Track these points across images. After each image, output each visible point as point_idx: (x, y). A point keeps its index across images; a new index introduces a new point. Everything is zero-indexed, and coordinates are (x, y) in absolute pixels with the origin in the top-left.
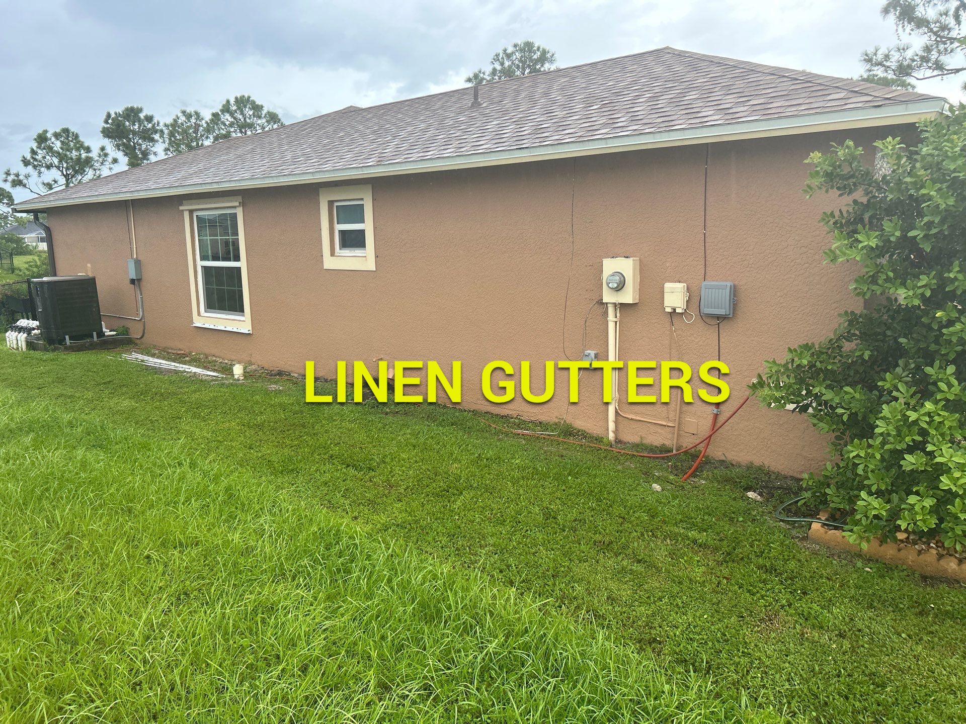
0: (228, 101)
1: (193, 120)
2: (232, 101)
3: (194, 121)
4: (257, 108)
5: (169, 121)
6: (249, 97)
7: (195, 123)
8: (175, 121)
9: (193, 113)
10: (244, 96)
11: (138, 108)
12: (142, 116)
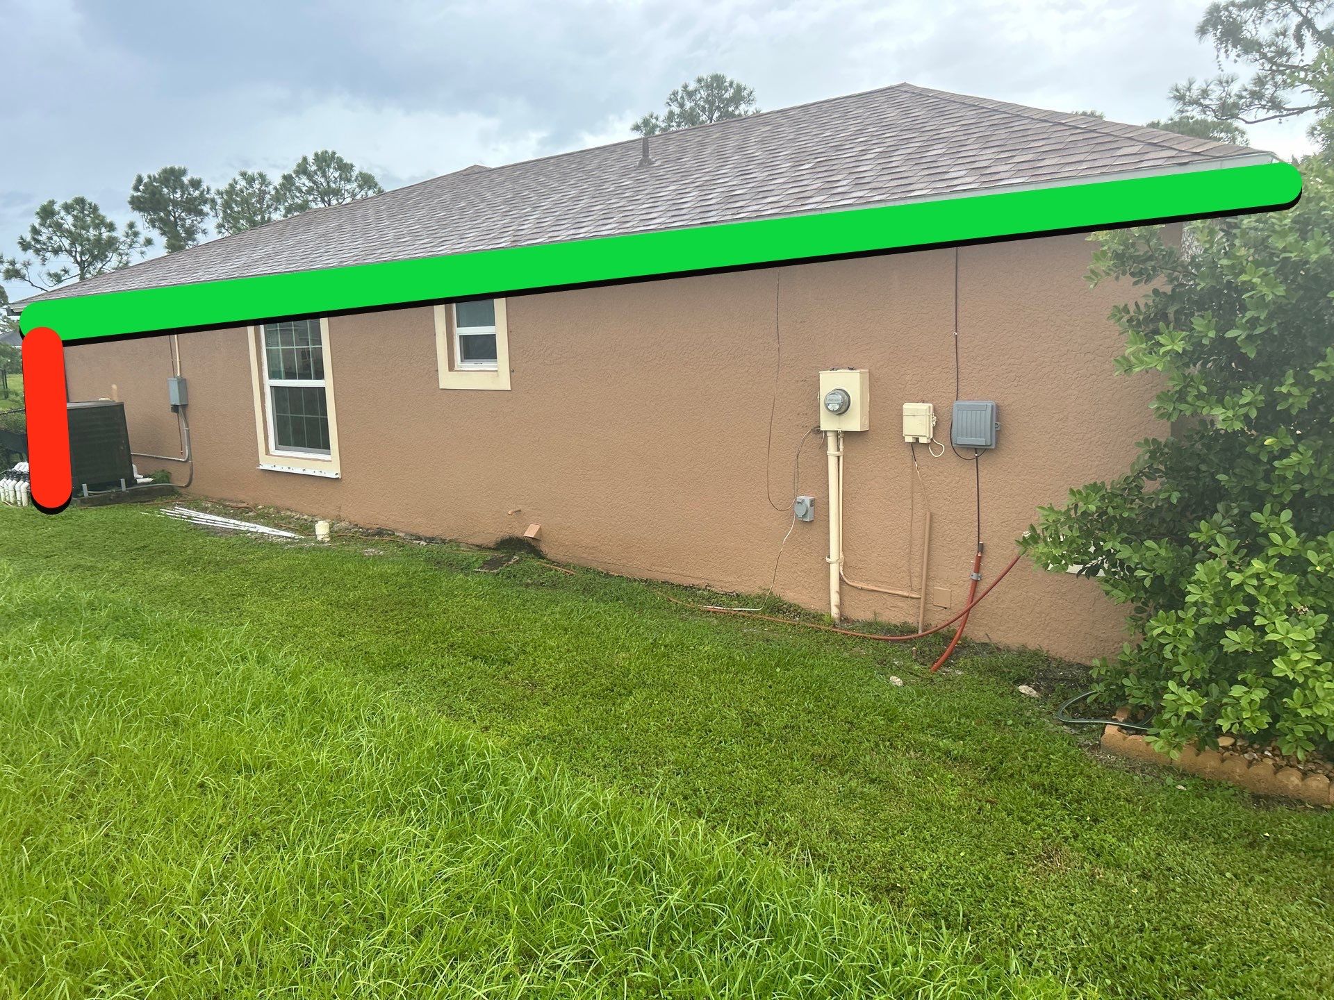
0: (305, 159)
1: (257, 185)
2: (311, 159)
3: (259, 187)
4: (345, 168)
5: (224, 186)
6: (334, 153)
7: (259, 190)
8: (232, 186)
9: (256, 176)
10: (326, 152)
11: (180, 169)
12: (186, 180)
